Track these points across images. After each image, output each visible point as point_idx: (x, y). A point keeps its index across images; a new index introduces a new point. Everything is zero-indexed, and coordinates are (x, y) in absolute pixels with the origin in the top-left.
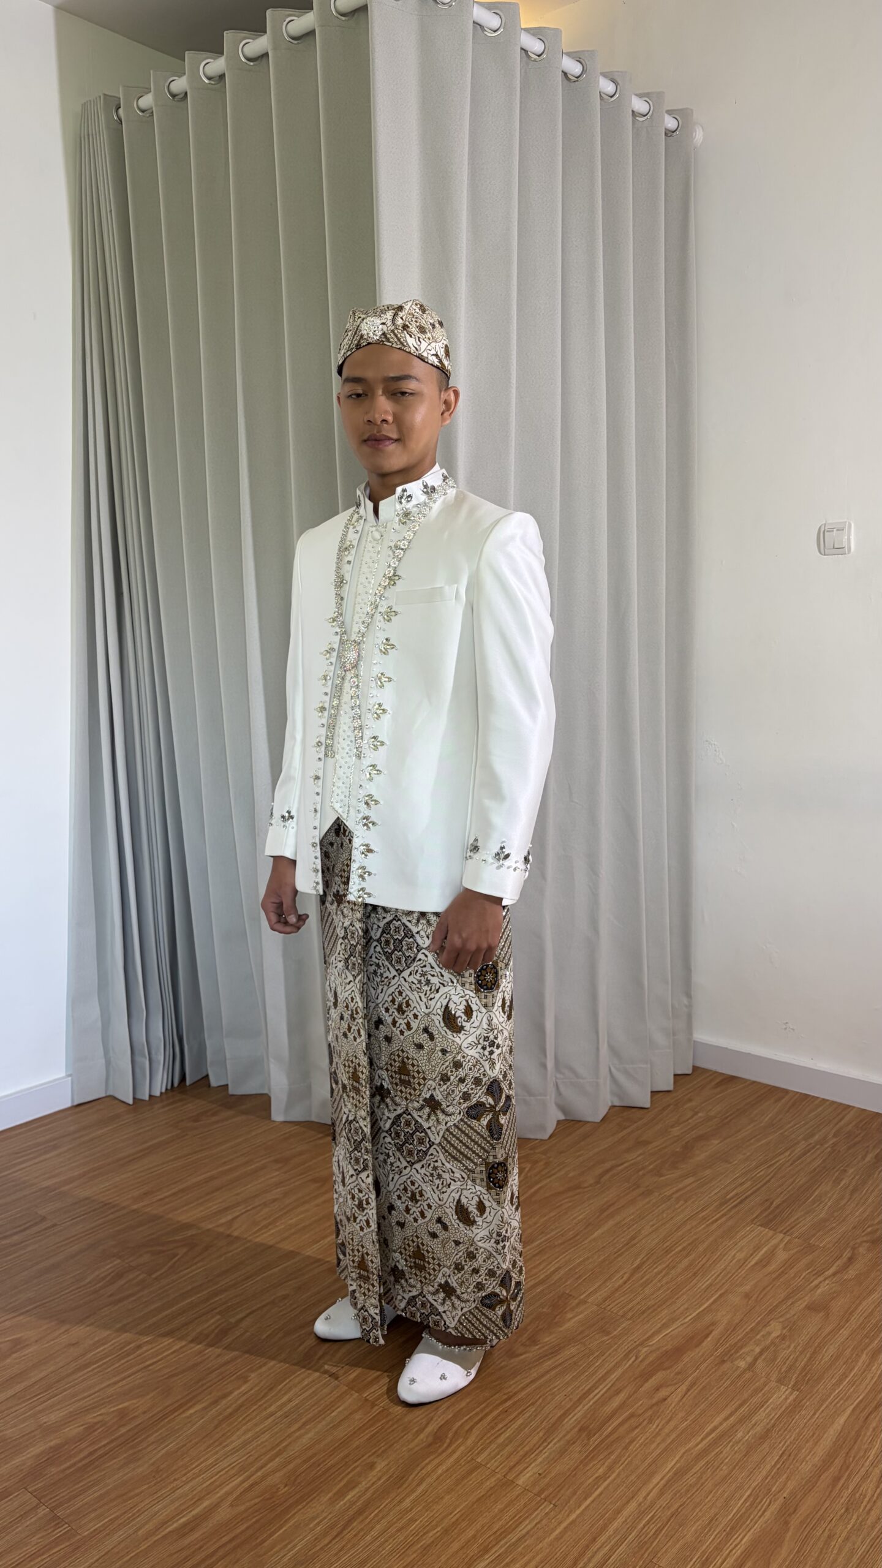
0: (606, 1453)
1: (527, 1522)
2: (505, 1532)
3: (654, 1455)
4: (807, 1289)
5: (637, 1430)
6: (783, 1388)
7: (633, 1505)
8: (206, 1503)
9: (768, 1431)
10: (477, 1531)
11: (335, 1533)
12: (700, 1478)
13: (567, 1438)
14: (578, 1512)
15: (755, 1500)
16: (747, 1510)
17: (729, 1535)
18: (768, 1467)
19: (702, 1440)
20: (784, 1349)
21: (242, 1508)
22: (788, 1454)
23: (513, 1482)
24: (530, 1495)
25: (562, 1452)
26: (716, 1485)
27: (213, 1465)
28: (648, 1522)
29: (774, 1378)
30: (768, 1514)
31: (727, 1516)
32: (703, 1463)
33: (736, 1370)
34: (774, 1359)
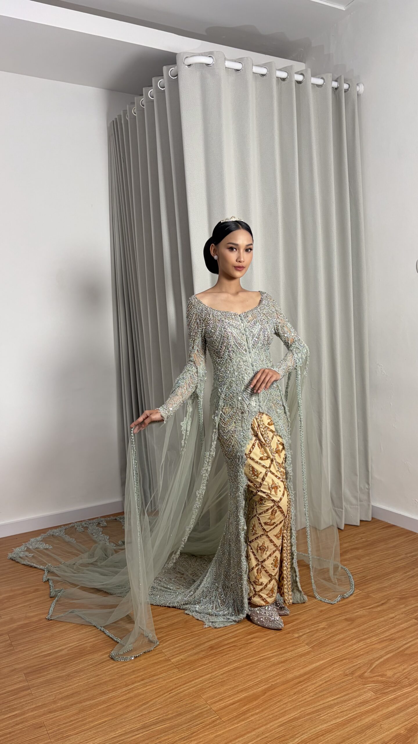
0: (213, 657)
1: (165, 674)
2: (155, 676)
3: (231, 660)
4: (352, 612)
5: (232, 651)
6: (307, 646)
7: (210, 675)
8: (60, 648)
9: (287, 660)
10: (144, 673)
11: (95, 665)
12: (244, 671)
13: (202, 649)
14: (186, 674)
15: (259, 683)
16: (253, 686)
17: (238, 693)
18: (275, 673)
19: (255, 659)
20: (320, 633)
21: (71, 652)
22: (287, 669)
23: (170, 660)
24: (173, 665)
25: (195, 654)
26: (247, 675)
27: (71, 637)
28: (210, 682)
29: (306, 642)
30: (260, 689)
31: (243, 686)
32: (248, 667)
33: (292, 637)
34: (312, 636)
